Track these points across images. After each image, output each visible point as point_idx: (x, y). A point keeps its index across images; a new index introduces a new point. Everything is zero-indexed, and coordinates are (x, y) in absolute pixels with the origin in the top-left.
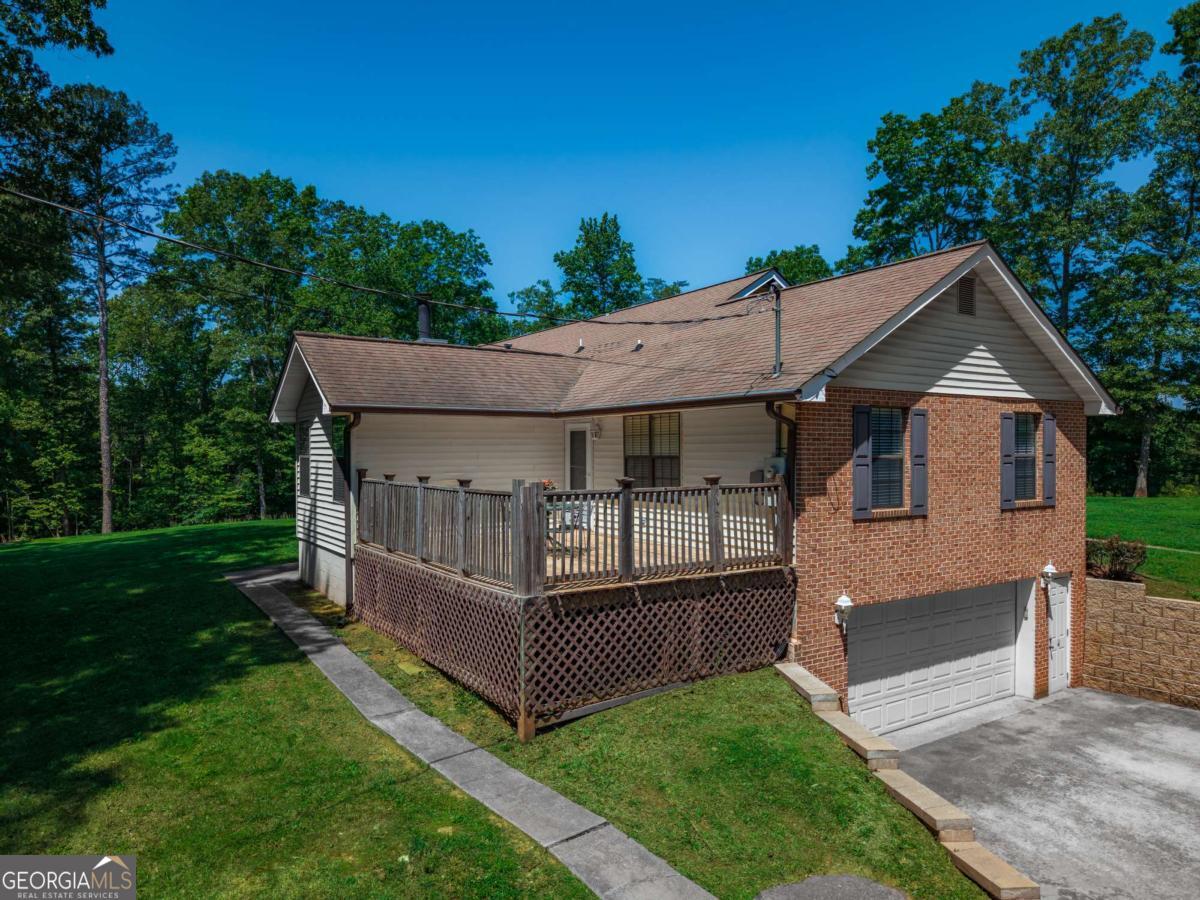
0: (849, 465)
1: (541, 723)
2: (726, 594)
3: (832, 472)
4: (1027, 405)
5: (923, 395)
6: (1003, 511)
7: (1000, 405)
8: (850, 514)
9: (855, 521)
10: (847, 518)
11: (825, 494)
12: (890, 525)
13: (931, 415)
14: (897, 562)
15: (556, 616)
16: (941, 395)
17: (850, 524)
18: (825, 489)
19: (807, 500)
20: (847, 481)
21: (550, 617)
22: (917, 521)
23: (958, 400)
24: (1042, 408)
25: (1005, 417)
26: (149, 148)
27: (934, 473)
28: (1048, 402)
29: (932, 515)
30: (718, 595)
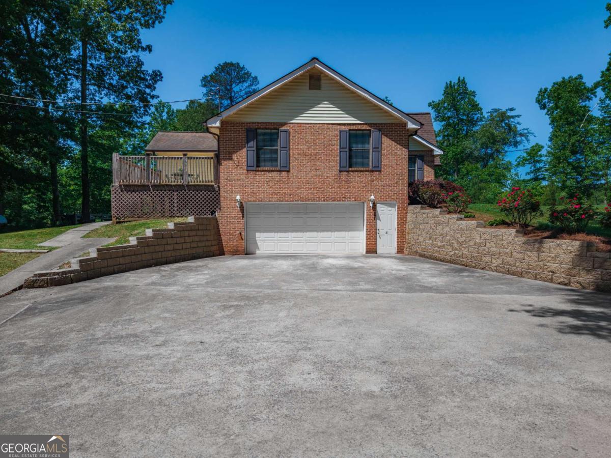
0: (245, 150)
1: (118, 220)
2: (187, 191)
3: (235, 152)
4: (359, 126)
5: (286, 124)
6: (340, 171)
7: (339, 127)
8: (245, 168)
9: (247, 171)
10: (244, 169)
11: (232, 160)
12: (268, 173)
13: (292, 131)
14: (271, 187)
15: (121, 191)
16: (298, 123)
17: (245, 172)
18: (232, 158)
19: (222, 161)
20: (243, 156)
21: (120, 191)
22: (283, 173)
23: (310, 125)
24: (371, 127)
25: (341, 132)
26: (249, 83)
27: (293, 154)
28: (375, 124)
29: (293, 171)
30: (183, 191)
